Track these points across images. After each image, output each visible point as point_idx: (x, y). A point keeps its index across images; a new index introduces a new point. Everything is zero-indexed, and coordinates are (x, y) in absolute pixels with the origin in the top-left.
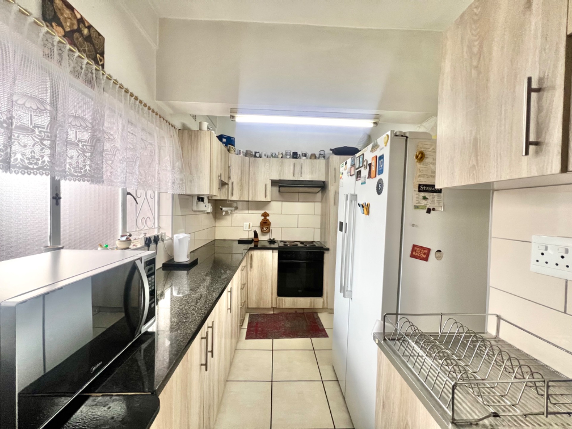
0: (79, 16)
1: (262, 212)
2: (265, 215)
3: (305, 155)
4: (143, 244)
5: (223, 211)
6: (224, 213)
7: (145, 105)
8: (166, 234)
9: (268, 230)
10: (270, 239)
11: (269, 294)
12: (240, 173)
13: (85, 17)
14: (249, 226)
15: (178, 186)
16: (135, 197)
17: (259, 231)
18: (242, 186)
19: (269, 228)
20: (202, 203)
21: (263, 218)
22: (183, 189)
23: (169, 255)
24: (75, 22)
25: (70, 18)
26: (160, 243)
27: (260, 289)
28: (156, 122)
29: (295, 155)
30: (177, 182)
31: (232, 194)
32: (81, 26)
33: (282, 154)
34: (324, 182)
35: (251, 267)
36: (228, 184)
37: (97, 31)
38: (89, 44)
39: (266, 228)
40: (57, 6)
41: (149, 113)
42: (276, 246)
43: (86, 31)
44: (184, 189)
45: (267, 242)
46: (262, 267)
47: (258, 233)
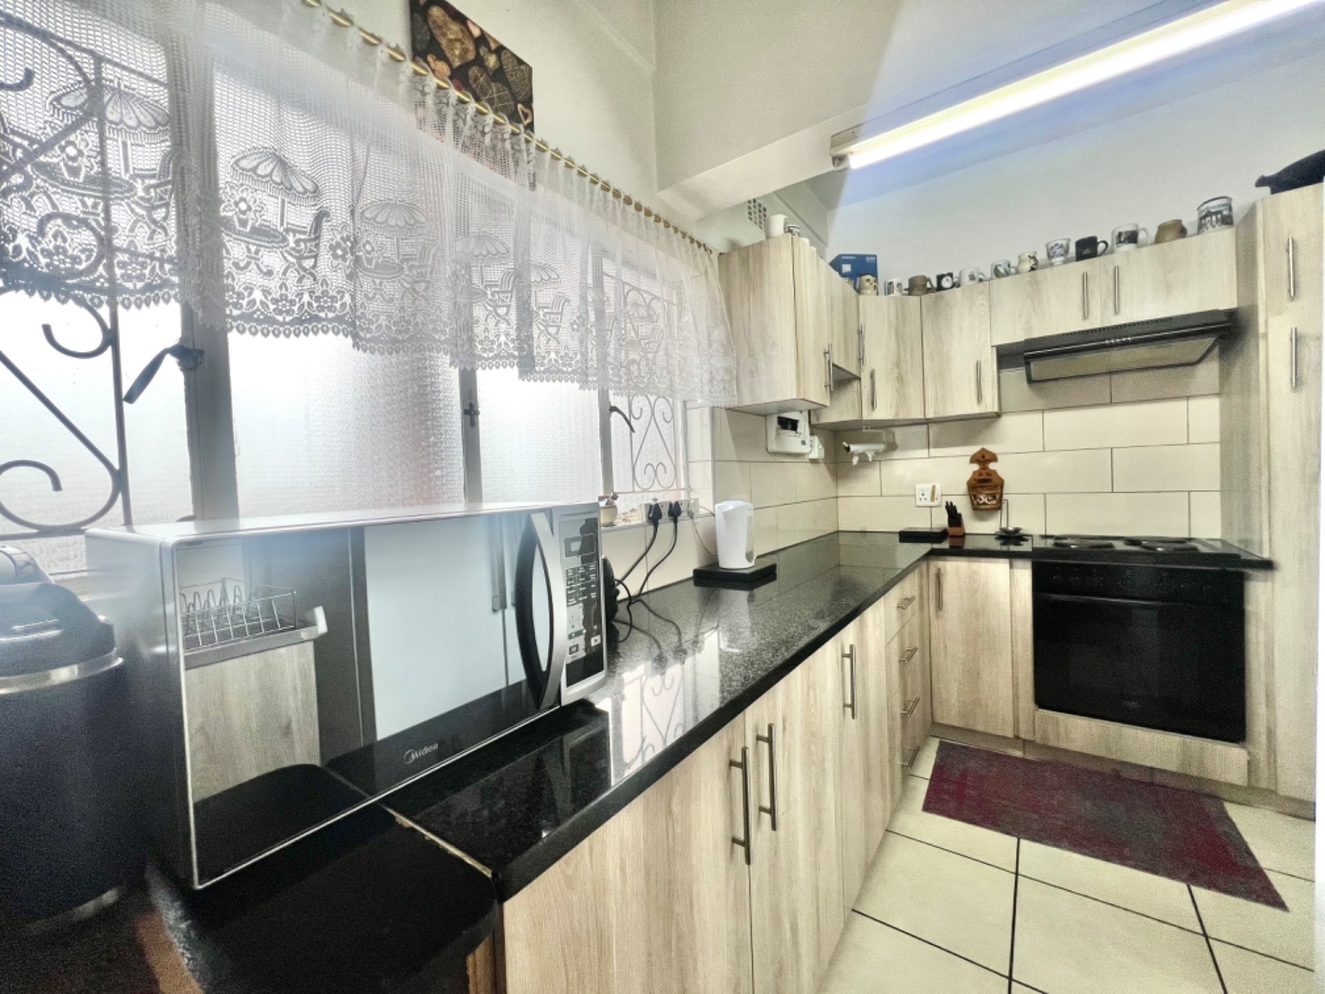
0: (476, 33)
1: (974, 449)
2: (984, 459)
3: (1132, 238)
4: (644, 519)
5: (853, 455)
6: (855, 460)
7: (628, 201)
8: (701, 503)
9: (994, 502)
10: (1005, 531)
11: (1006, 692)
12: (893, 344)
13: (489, 30)
14: (933, 493)
15: (722, 387)
16: (627, 416)
17: (963, 507)
18: (900, 379)
19: (997, 497)
20: (793, 433)
21: (976, 467)
22: (733, 391)
23: (708, 552)
24: (471, 47)
25: (459, 40)
26: (684, 523)
27: (973, 675)
28: (658, 238)
29: (1087, 248)
30: (719, 378)
31: (873, 404)
32: (481, 52)
33: (1034, 258)
34: (1232, 314)
35: (939, 605)
36: (859, 379)
37: (514, 55)
38: (500, 85)
39: (987, 495)
40: (434, 22)
41: (639, 217)
42: (1026, 547)
43: (492, 61)
44: (735, 393)
45: (994, 537)
46: (977, 610)
47: (959, 511)
